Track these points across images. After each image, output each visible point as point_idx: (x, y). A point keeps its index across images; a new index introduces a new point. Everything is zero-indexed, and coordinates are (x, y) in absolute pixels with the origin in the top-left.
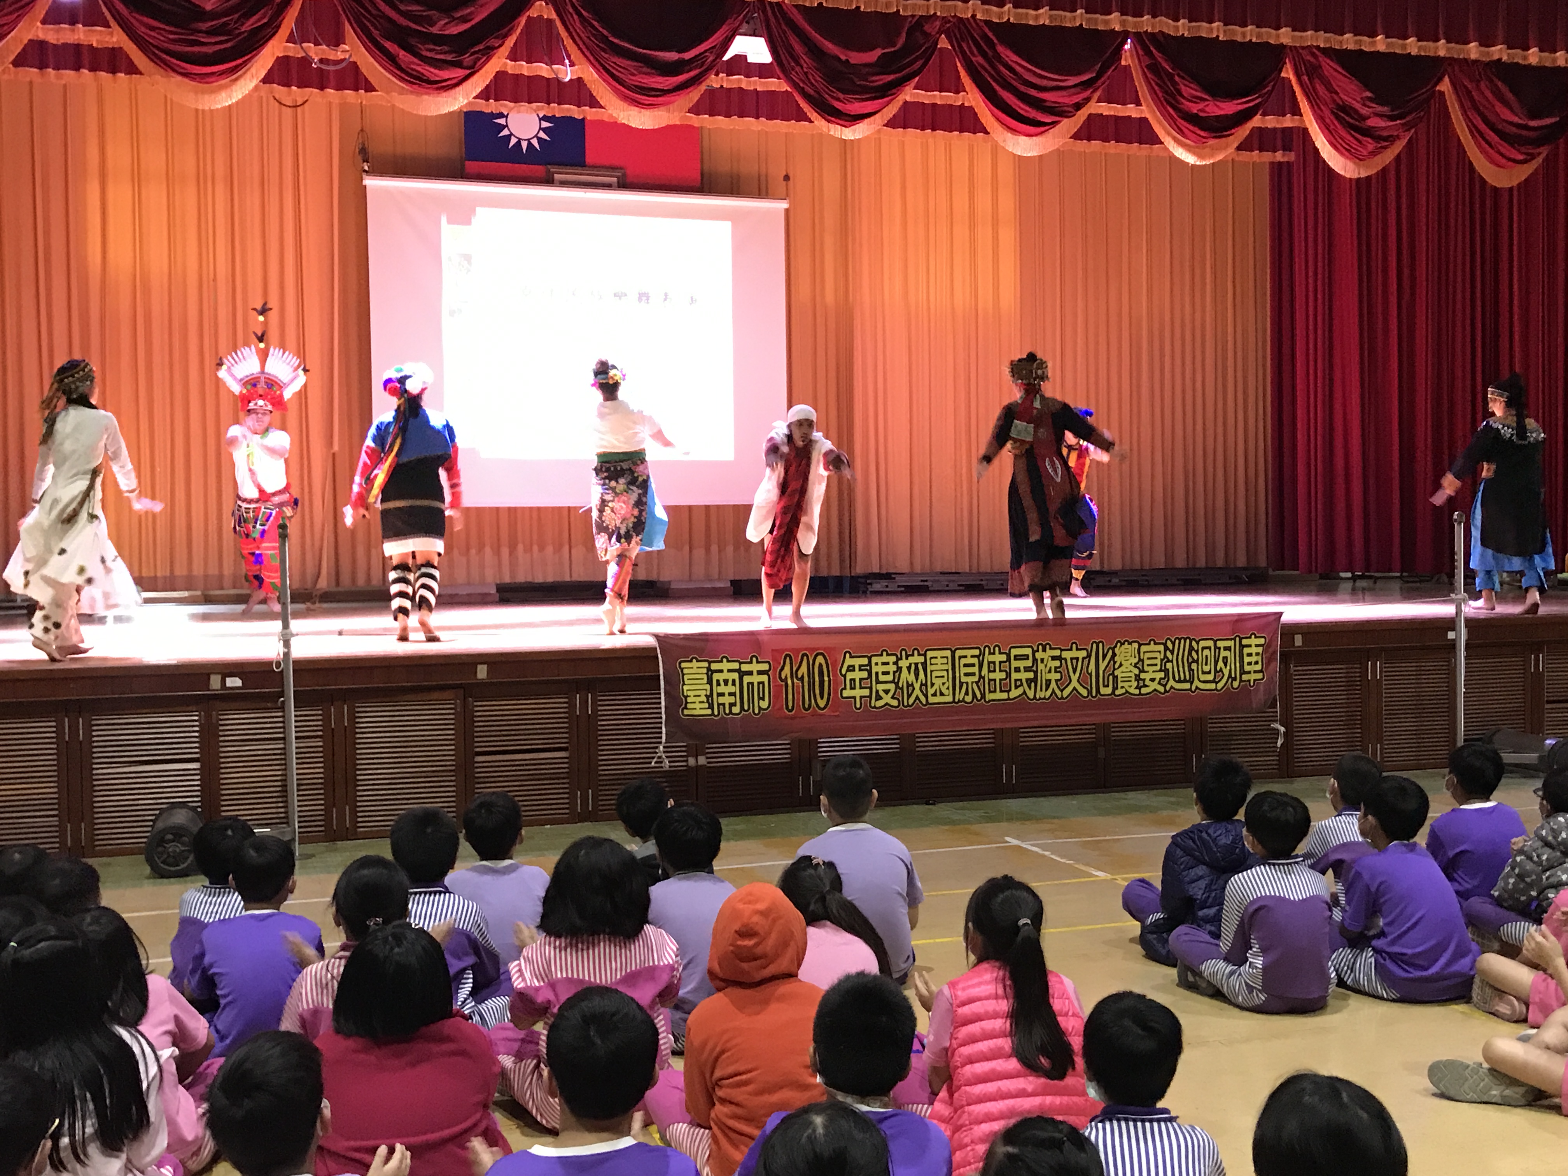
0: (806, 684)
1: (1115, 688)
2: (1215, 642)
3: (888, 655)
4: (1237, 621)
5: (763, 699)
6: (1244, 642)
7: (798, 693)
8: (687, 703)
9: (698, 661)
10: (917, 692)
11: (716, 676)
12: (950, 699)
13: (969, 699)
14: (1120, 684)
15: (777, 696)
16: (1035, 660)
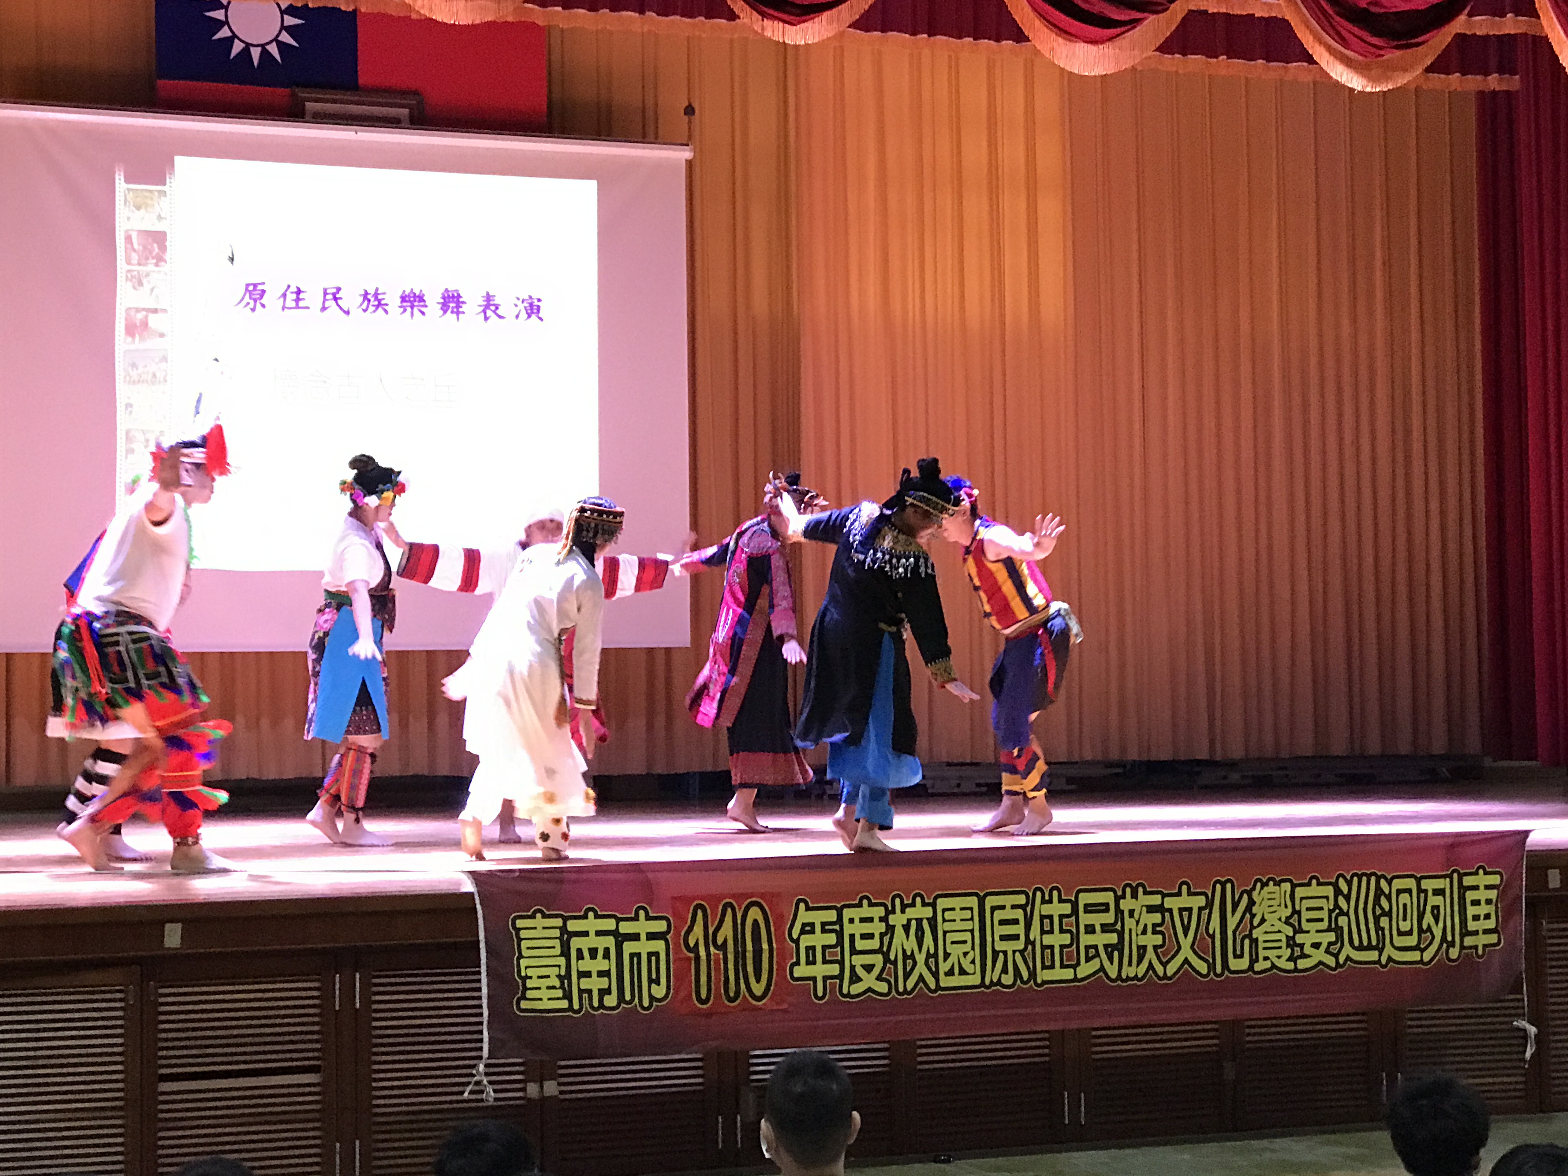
0: (731, 957)
1: (1254, 960)
2: (1418, 881)
3: (871, 904)
4: (1452, 846)
5: (658, 984)
6: (1468, 881)
7: (717, 969)
8: (525, 989)
9: (545, 916)
10: (921, 968)
11: (576, 943)
12: (975, 980)
13: (1008, 979)
14: (1262, 953)
15: (682, 976)
16: (1119, 912)
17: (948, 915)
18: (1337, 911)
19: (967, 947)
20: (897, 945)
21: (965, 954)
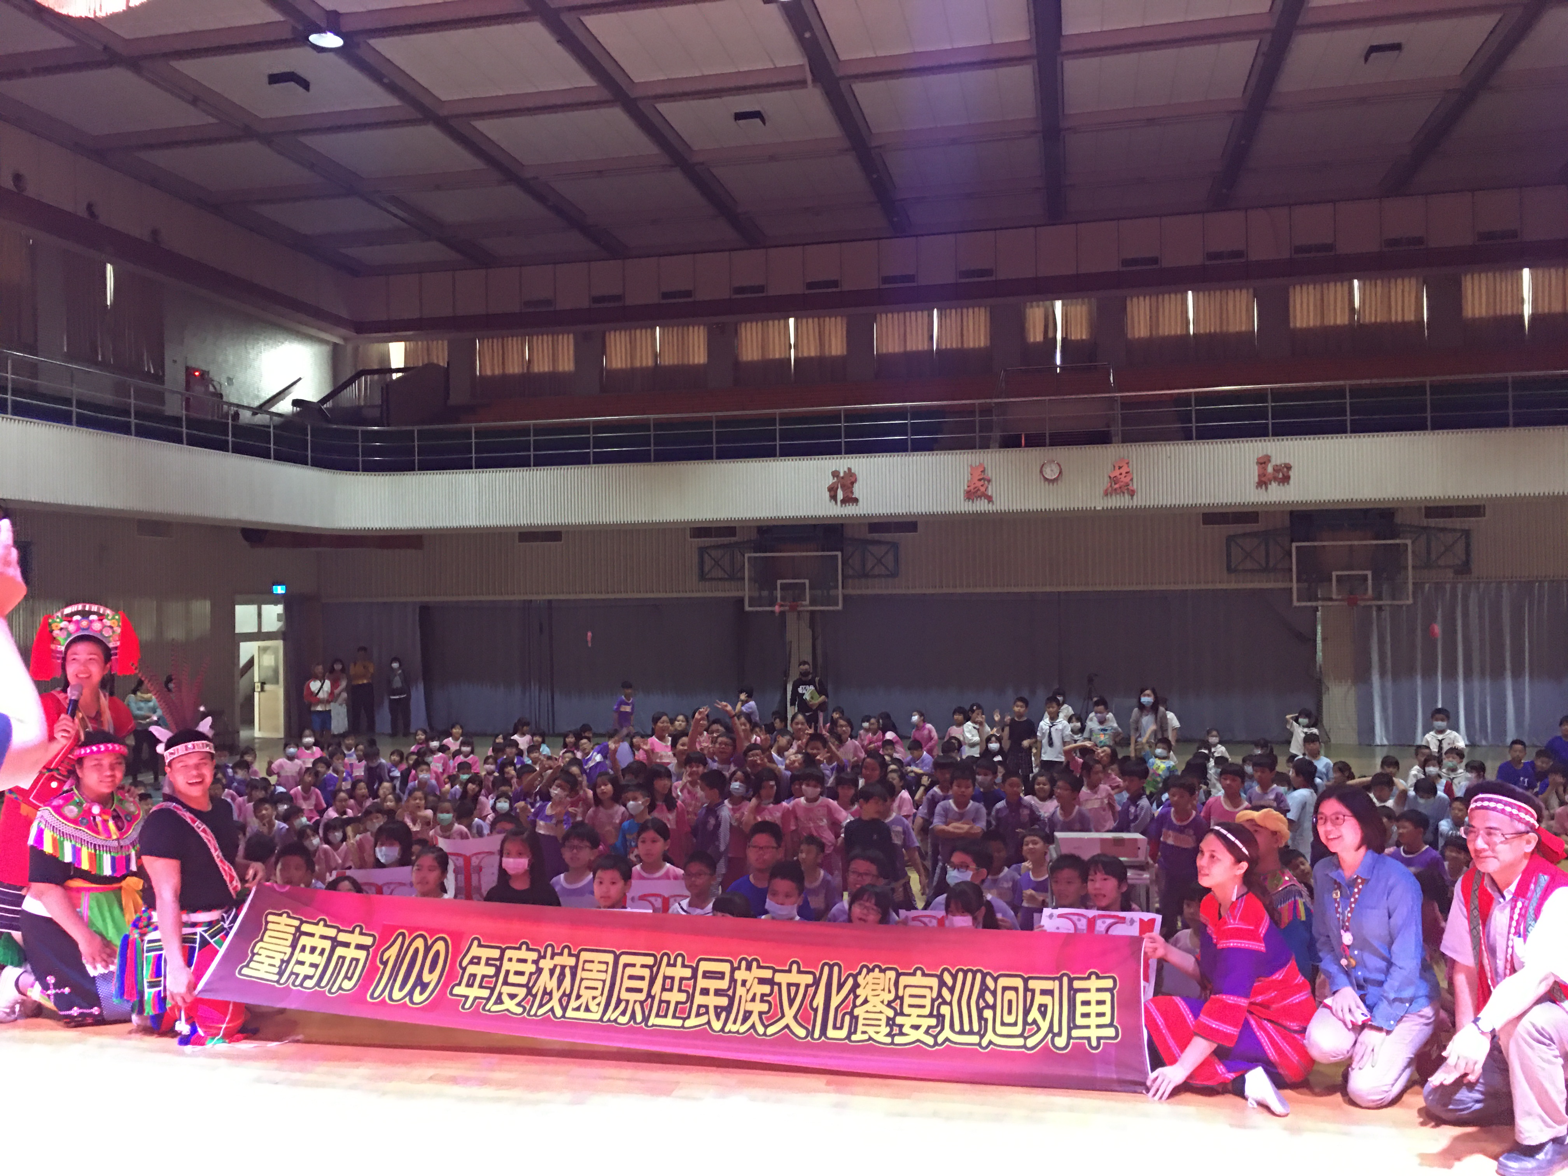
17: (587, 966)
18: (939, 1000)
19: (597, 993)
20: (540, 984)
21: (594, 998)
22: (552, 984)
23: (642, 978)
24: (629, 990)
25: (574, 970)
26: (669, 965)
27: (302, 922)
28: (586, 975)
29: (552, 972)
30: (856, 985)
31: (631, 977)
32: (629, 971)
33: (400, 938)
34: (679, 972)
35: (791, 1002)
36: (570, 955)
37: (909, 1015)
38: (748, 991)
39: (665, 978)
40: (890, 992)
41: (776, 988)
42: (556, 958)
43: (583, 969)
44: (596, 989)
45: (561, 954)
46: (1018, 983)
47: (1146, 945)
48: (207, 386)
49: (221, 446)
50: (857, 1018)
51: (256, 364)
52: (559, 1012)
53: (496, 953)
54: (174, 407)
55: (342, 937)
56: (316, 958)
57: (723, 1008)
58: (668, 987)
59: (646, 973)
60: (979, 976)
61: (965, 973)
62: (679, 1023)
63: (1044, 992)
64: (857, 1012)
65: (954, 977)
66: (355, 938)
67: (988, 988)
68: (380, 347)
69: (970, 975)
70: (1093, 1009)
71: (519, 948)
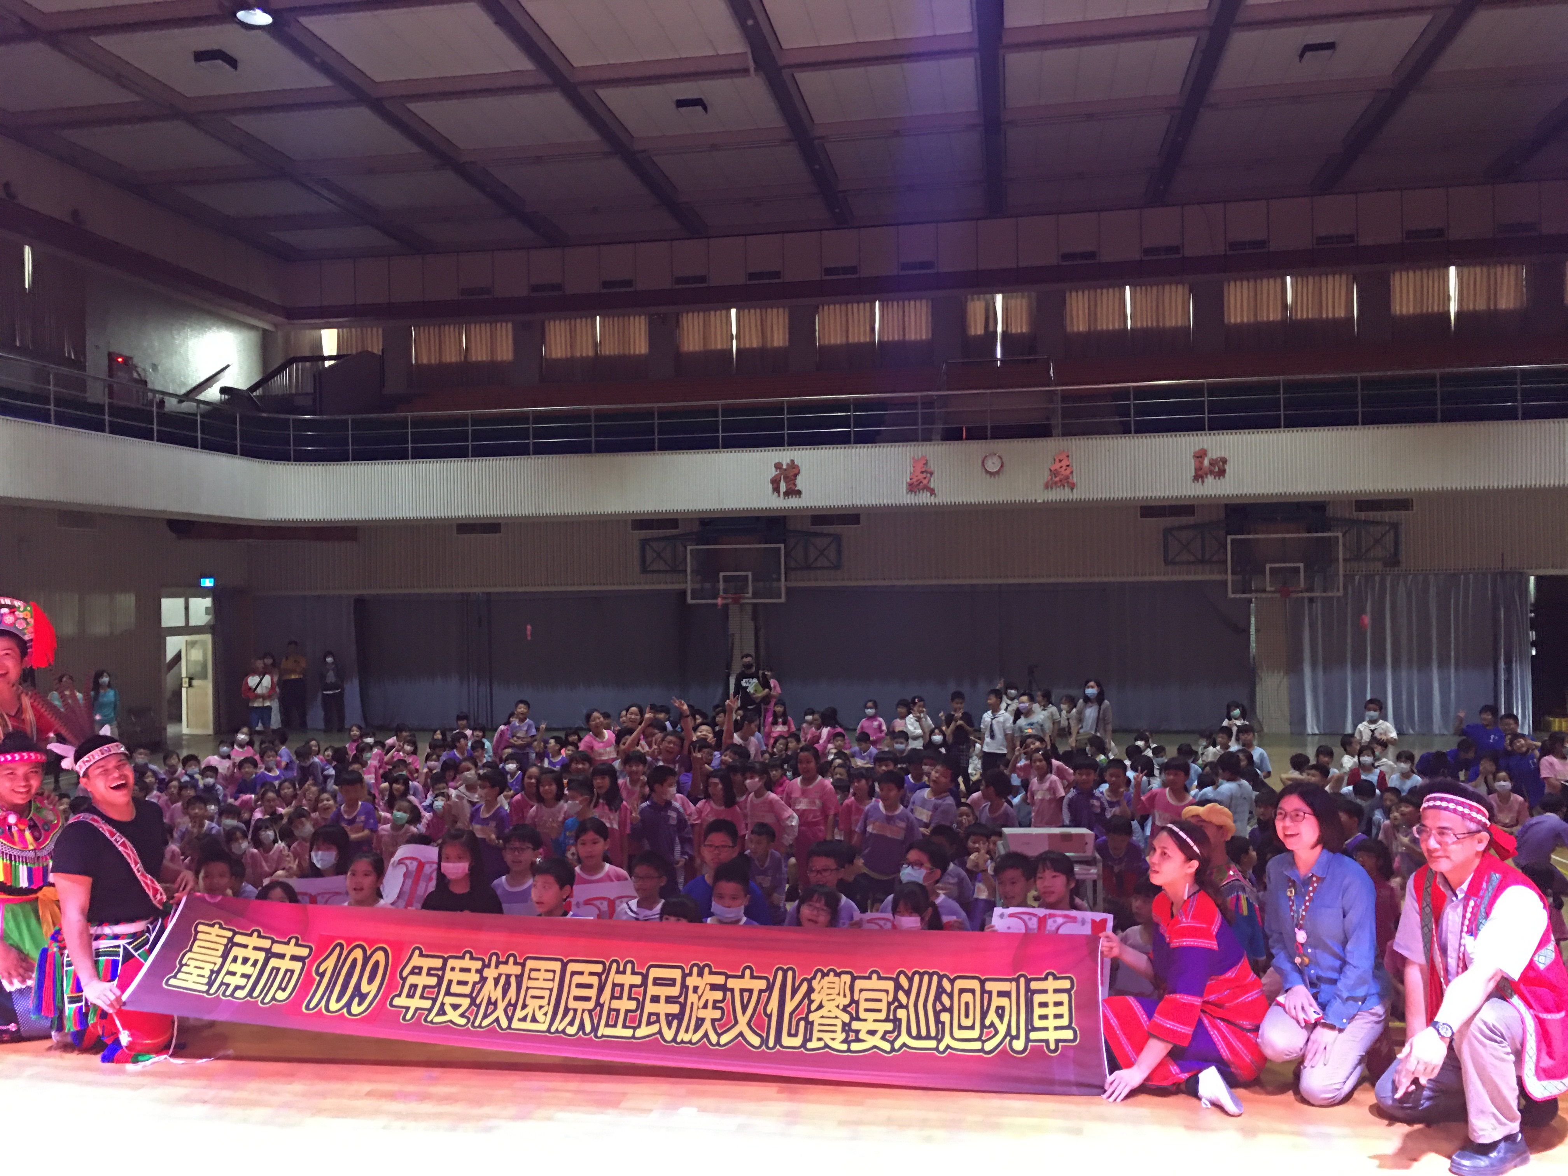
17: (534, 975)
18: (895, 1004)
19: (544, 1002)
20: (485, 993)
21: (541, 1007)
22: (497, 994)
23: (590, 986)
24: (577, 998)
25: (519, 978)
26: (618, 972)
27: (235, 933)
28: (532, 984)
29: (497, 981)
30: (811, 990)
31: (580, 986)
32: (577, 979)
33: (338, 949)
34: (630, 979)
35: (744, 1009)
36: (515, 963)
37: (865, 1020)
38: (700, 998)
39: (615, 985)
40: (845, 996)
41: (729, 994)
42: (501, 966)
43: (529, 978)
44: (543, 998)
45: (506, 963)
46: (975, 985)
47: (1103, 944)
48: (132, 374)
49: (146, 435)
50: (812, 1023)
51: (182, 351)
52: (504, 1023)
53: (438, 963)
54: (96, 394)
55: (277, 948)
56: (248, 969)
57: (674, 1016)
58: (617, 995)
59: (595, 981)
60: (935, 978)
61: (922, 975)
62: (628, 1033)
63: (1001, 994)
64: (812, 1017)
65: (911, 980)
66: (291, 949)
67: (944, 991)
68: (314, 333)
69: (926, 978)
70: (1051, 1011)
71: (463, 958)
